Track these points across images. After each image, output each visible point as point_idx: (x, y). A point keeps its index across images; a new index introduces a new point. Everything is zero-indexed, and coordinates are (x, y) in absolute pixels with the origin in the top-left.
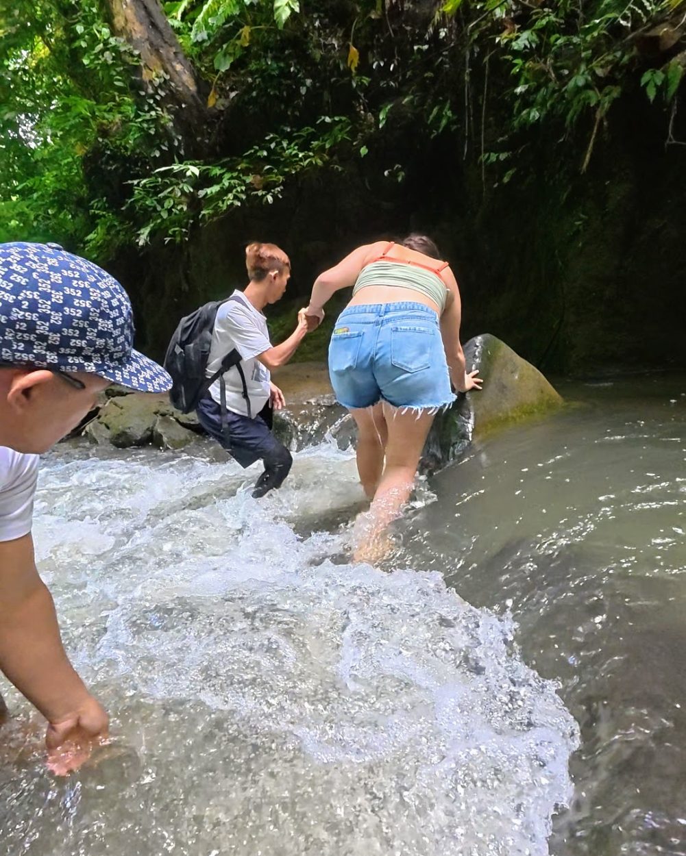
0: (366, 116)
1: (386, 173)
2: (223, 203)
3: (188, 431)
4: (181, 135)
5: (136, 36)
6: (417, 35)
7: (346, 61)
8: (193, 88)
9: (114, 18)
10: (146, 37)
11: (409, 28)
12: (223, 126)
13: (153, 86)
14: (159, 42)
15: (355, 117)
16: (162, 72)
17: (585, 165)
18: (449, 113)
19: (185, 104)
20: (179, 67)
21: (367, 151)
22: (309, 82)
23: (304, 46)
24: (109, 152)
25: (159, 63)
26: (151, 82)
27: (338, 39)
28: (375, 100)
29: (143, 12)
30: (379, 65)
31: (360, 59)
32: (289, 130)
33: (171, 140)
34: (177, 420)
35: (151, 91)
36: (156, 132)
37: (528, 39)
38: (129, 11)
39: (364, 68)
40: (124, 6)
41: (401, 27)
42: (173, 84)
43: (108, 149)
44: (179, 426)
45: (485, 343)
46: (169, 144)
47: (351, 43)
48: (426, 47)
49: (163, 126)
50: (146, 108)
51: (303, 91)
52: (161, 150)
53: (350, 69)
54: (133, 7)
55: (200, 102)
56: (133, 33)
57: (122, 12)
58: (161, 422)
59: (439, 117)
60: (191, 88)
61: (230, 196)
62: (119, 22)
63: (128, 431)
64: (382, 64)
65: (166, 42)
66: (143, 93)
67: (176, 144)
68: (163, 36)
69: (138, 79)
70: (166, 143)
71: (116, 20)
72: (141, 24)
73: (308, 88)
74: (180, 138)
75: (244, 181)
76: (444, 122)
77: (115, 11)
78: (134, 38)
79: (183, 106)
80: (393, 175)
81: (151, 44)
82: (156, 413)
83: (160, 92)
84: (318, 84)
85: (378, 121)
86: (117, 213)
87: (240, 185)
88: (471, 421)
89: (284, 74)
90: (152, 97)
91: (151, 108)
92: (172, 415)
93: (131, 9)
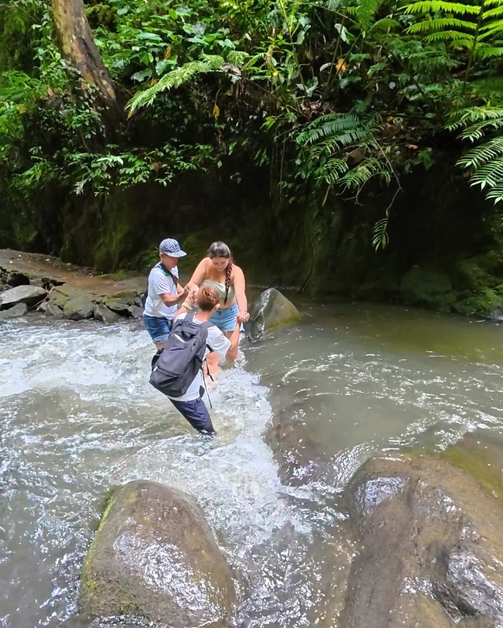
0: (221, 145)
1: (231, 177)
2: (135, 179)
3: (115, 314)
4: (104, 124)
5: (78, 61)
6: (252, 109)
7: (212, 112)
8: (113, 96)
9: (63, 46)
10: (85, 61)
11: (247, 104)
12: (133, 125)
13: (88, 93)
14: (93, 65)
15: (215, 144)
16: (94, 85)
17: (324, 203)
18: (266, 156)
19: (108, 106)
20: (105, 82)
21: (221, 164)
22: (190, 116)
23: (188, 95)
24: (46, 118)
25: (92, 79)
26: (87, 90)
27: (207, 95)
28: (227, 136)
29: (84, 46)
30: (230, 119)
31: (220, 112)
32: (176, 141)
33: (98, 128)
34: (108, 307)
35: (86, 96)
36: (89, 123)
37: (303, 137)
38: (74, 45)
39: (222, 119)
40: (71, 41)
41: (243, 102)
42: (101, 94)
43: (45, 116)
44: (110, 311)
45: (272, 293)
46: (96, 130)
47: (215, 102)
48: (255, 117)
49: (93, 119)
50: (83, 107)
51: (186, 121)
52: (92, 134)
53: (214, 116)
54: (77, 43)
55: (117, 106)
56: (77, 59)
57: (69, 44)
58: (99, 308)
59: (260, 156)
60: (112, 97)
61: (140, 176)
62: (67, 49)
63: (79, 312)
64: (232, 120)
65: (97, 67)
66: (82, 98)
67: (101, 130)
68: (95, 62)
69: (80, 89)
70: (95, 130)
71: (64, 47)
72: (82, 53)
73: (189, 121)
74: (104, 127)
75: (149, 168)
76: (262, 161)
77: (64, 42)
78: (77, 62)
79: (107, 108)
80: (235, 178)
81: (88, 67)
82: (93, 302)
83: (92, 97)
84: (195, 119)
85: (228, 151)
86: (50, 159)
87: (146, 170)
88: (263, 326)
89: (175, 109)
90: (87, 100)
91: (86, 107)
92: (104, 303)
93: (76, 44)
